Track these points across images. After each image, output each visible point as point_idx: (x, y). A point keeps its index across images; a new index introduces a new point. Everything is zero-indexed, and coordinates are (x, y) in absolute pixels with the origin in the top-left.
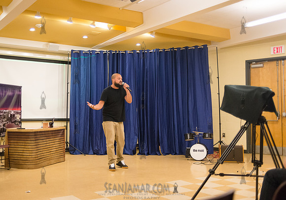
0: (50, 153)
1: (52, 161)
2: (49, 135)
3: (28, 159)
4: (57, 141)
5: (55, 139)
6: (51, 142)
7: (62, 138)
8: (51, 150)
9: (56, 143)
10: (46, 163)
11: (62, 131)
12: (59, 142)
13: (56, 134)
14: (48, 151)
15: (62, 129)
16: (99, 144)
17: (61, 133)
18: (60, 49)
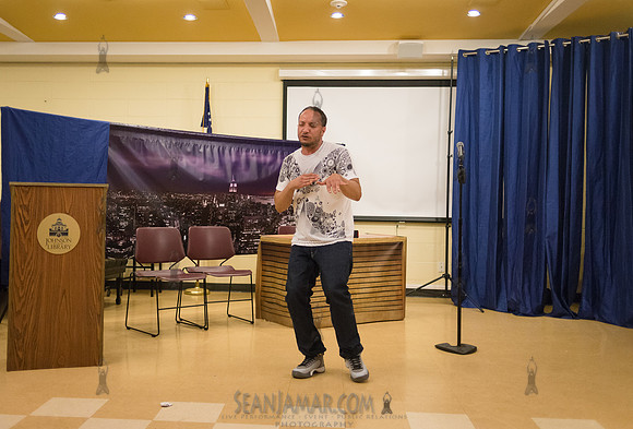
4: (374, 269)
5: (370, 264)
7: (394, 262)
9: (372, 274)
11: (395, 247)
12: (384, 274)
13: (372, 254)
15: (394, 244)
16: (519, 287)
17: (389, 253)
18: (424, 52)
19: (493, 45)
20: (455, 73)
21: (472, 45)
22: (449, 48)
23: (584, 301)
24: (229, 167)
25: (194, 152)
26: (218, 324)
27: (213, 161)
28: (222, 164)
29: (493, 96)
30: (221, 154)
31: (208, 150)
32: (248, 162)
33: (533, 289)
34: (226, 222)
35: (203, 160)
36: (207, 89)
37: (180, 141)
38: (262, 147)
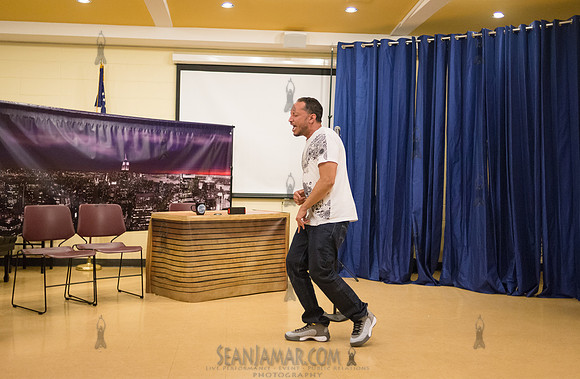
0: (238, 270)
1: (245, 289)
2: (236, 230)
4: (260, 243)
5: (256, 239)
6: (242, 245)
7: (278, 237)
8: (243, 264)
9: (257, 248)
10: (226, 292)
11: (279, 222)
12: (269, 247)
13: (258, 229)
14: (232, 266)
15: (278, 219)
16: (389, 258)
17: (274, 228)
18: (307, 43)
19: (368, 39)
20: (335, 63)
21: (349, 38)
22: (330, 40)
23: (444, 269)
24: (121, 146)
25: (86, 131)
26: (107, 299)
27: (105, 140)
28: (114, 143)
29: (368, 85)
30: (114, 133)
31: (101, 129)
32: (140, 141)
33: (402, 260)
34: (118, 199)
35: (95, 139)
36: (102, 70)
37: (72, 120)
38: (154, 128)
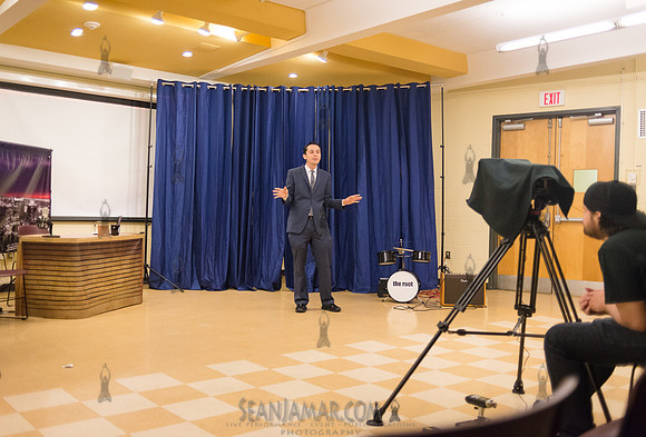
0: (111, 287)
3: (65, 299)
4: (125, 262)
5: (122, 258)
6: (113, 264)
8: (114, 282)
9: (123, 267)
11: (137, 243)
12: (132, 265)
13: (123, 249)
14: (108, 283)
17: (135, 248)
18: (133, 77)
19: (188, 80)
21: (170, 77)
22: (150, 76)
